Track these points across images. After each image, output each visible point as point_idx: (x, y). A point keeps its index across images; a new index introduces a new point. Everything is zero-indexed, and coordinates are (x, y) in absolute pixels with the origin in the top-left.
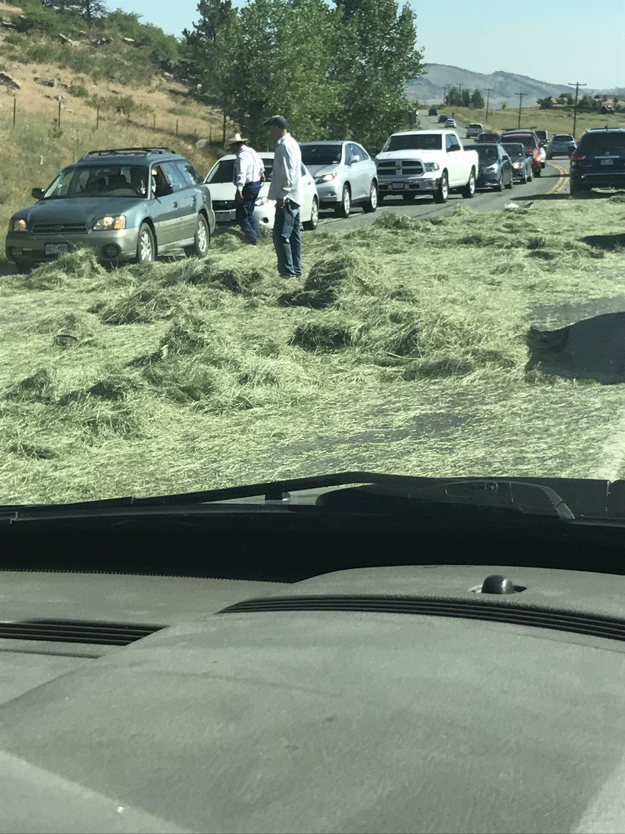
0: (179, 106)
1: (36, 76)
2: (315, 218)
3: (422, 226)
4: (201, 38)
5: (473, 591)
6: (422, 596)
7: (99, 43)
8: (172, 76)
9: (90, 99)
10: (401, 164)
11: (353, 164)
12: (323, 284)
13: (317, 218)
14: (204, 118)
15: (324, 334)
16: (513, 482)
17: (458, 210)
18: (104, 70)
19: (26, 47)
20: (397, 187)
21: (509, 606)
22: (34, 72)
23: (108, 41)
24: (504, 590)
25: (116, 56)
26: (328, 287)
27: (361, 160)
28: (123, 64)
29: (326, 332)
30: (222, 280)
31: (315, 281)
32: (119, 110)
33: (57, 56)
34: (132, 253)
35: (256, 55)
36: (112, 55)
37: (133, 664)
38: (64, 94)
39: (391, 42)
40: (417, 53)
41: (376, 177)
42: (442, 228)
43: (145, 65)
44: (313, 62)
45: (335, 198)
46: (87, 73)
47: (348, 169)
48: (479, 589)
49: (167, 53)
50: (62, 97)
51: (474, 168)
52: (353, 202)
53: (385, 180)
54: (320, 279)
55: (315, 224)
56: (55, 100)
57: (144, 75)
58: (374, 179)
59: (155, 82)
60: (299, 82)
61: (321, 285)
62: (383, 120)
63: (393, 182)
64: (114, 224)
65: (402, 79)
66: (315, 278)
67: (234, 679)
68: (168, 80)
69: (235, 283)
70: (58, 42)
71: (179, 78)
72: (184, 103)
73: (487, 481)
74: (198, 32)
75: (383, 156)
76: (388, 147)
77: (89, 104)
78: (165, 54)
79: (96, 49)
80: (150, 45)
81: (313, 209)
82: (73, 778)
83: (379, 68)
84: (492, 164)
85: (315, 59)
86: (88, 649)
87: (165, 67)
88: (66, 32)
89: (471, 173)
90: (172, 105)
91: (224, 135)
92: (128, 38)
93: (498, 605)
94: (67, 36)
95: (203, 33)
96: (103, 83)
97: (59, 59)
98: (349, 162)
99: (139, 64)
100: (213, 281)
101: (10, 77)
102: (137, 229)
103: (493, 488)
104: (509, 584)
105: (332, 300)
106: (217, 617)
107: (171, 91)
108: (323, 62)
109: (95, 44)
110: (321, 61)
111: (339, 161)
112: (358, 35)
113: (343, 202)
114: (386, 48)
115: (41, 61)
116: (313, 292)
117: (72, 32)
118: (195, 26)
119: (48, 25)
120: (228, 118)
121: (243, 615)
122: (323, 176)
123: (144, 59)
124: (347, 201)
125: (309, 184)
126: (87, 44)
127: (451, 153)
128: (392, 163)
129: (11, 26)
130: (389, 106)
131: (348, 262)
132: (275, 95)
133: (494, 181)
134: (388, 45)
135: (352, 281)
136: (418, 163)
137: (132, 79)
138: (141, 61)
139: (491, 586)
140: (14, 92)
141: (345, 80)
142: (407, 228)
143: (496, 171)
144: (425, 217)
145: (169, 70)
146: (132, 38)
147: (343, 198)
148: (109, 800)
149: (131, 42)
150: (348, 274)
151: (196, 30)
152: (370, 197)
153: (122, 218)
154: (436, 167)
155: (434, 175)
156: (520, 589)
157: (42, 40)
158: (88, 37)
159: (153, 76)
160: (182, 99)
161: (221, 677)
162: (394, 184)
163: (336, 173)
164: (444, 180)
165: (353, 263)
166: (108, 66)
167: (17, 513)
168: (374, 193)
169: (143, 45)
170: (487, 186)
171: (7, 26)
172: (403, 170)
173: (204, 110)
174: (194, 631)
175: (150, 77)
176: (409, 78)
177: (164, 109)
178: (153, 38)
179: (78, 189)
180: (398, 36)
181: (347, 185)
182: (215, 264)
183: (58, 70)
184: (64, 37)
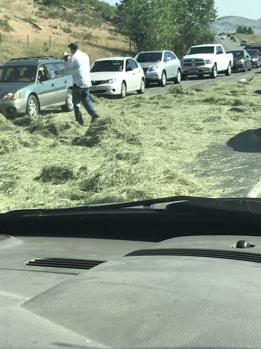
0: (112, 36)
1: (50, 24)
2: (143, 88)
3: (190, 92)
4: (123, 6)
5: (233, 247)
6: (211, 249)
7: (80, 9)
8: (110, 23)
9: (73, 34)
10: (194, 60)
11: (167, 62)
12: (94, 132)
13: (144, 88)
14: (123, 41)
15: (58, 171)
16: (249, 200)
17: (215, 83)
18: (81, 21)
19: (47, 12)
20: (192, 72)
21: (248, 254)
22: (50, 23)
23: (84, 9)
24: (245, 246)
25: (86, 15)
26: (96, 135)
27: (171, 59)
28: (89, 18)
29: (59, 170)
30: (49, 128)
31: (91, 131)
32: (85, 39)
33: (60, 16)
34: (24, 111)
35: (142, 13)
36: (85, 15)
37: (91, 278)
38: (62, 32)
39: (203, 6)
40: (214, 10)
41: (180, 67)
42: (200, 93)
43: (99, 19)
44: (167, 15)
45: (158, 78)
46: (73, 22)
47: (165, 64)
48: (234, 246)
49: (109, 13)
50: (60, 33)
51: (230, 62)
52: (167, 80)
53: (187, 68)
54: (93, 131)
55: (143, 91)
56: (57, 35)
57: (98, 23)
58: (179, 68)
59: (103, 26)
60: (160, 24)
61: (94, 133)
62: (199, 40)
63: (191, 69)
64: (13, 96)
65: (208, 22)
66: (91, 130)
67: (133, 285)
68: (109, 25)
69: (56, 131)
70: (62, 9)
71: (113, 24)
72: (115, 35)
73: (237, 200)
74: (122, 4)
75: (186, 57)
76: (189, 53)
77: (72, 36)
78: (108, 14)
79: (78, 12)
80: (102, 10)
81: (142, 84)
82: (68, 327)
83: (197, 17)
84: (241, 59)
85: (168, 14)
86: (72, 270)
87: (108, 19)
88: (65, 5)
89: (229, 64)
90: (109, 35)
91: (130, 48)
92: (93, 7)
93: (243, 253)
94: (66, 7)
95: (124, 4)
96: (80, 27)
97: (61, 17)
98: (165, 61)
99: (96, 18)
100: (45, 129)
101: (38, 25)
102: (26, 99)
103: (240, 203)
104: (248, 244)
105: (97, 142)
106: (125, 258)
107: (110, 30)
108: (171, 15)
109: (78, 10)
110: (170, 15)
111: (160, 60)
112: (187, 3)
113: (162, 79)
114: (201, 9)
115: (54, 18)
116: (89, 138)
117: (68, 5)
118: (121, 1)
119: (58, 2)
120: (131, 41)
121: (136, 257)
122: (152, 68)
123: (99, 16)
124: (164, 79)
125: (139, 72)
126: (75, 10)
127: (219, 55)
128: (190, 60)
129: (42, 3)
130: (202, 34)
131: (109, 120)
132: (150, 31)
133: (242, 67)
134: (202, 7)
135: (111, 131)
136: (202, 60)
137: (93, 25)
138: (97, 17)
139: (240, 245)
140: (38, 31)
141: (182, 23)
142: (183, 93)
143: (242, 63)
144: (194, 88)
145: (110, 21)
146: (94, 7)
147: (162, 78)
148: (83, 337)
149: (94, 9)
150: (108, 127)
151: (121, 3)
152: (177, 77)
153: (18, 93)
154: (211, 62)
155: (210, 66)
156: (252, 246)
157: (55, 9)
158: (75, 7)
159: (102, 23)
160: (114, 33)
161: (128, 284)
162: (191, 70)
163: (158, 66)
164: (215, 68)
165: (112, 121)
166: (83, 20)
167: (41, 213)
168: (179, 74)
169: (99, 10)
170: (238, 70)
171: (40, 3)
172: (195, 63)
173: (123, 38)
174: (116, 264)
175: (101, 24)
176: (211, 21)
177: (106, 38)
178: (103, 7)
179: (6, 78)
180: (206, 3)
181: (164, 71)
182: (52, 119)
183: (61, 21)
184: (64, 7)
